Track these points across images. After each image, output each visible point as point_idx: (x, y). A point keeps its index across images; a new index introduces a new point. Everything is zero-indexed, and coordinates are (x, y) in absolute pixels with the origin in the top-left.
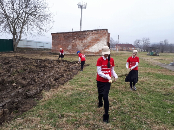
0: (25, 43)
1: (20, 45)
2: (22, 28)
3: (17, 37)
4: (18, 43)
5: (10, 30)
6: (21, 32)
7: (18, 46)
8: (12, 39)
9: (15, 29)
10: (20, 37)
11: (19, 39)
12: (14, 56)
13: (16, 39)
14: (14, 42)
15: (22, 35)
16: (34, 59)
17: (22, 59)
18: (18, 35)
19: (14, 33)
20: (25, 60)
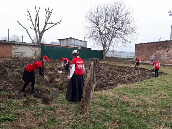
0: (112, 53)
1: (108, 54)
2: (111, 41)
3: (106, 48)
4: (106, 53)
5: (102, 43)
6: (109, 44)
7: (106, 56)
8: (102, 50)
9: (105, 42)
10: (109, 48)
11: (108, 50)
12: (102, 63)
13: (105, 50)
14: (104, 53)
15: (110, 46)
16: (117, 66)
17: (108, 65)
18: (107, 47)
19: (104, 46)
20: (110, 66)
